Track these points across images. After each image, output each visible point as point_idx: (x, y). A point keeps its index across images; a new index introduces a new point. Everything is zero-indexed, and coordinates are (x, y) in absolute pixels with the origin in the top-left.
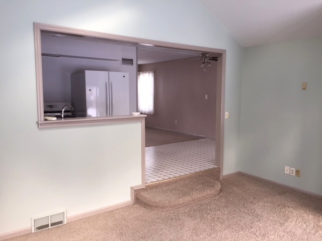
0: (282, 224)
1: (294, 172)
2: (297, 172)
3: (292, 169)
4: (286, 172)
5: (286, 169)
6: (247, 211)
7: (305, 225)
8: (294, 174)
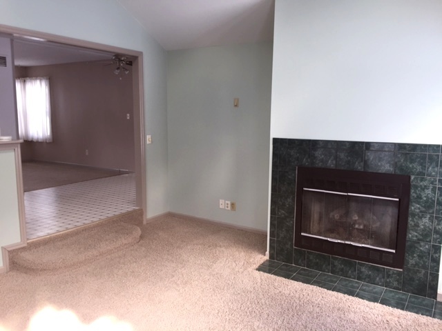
0: (209, 267)
1: (229, 206)
2: (233, 205)
3: (227, 202)
4: (221, 207)
5: (221, 203)
6: (171, 258)
7: (234, 264)
8: (229, 208)
